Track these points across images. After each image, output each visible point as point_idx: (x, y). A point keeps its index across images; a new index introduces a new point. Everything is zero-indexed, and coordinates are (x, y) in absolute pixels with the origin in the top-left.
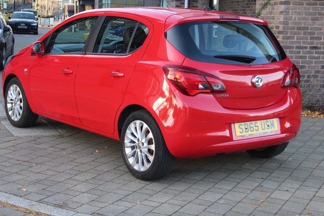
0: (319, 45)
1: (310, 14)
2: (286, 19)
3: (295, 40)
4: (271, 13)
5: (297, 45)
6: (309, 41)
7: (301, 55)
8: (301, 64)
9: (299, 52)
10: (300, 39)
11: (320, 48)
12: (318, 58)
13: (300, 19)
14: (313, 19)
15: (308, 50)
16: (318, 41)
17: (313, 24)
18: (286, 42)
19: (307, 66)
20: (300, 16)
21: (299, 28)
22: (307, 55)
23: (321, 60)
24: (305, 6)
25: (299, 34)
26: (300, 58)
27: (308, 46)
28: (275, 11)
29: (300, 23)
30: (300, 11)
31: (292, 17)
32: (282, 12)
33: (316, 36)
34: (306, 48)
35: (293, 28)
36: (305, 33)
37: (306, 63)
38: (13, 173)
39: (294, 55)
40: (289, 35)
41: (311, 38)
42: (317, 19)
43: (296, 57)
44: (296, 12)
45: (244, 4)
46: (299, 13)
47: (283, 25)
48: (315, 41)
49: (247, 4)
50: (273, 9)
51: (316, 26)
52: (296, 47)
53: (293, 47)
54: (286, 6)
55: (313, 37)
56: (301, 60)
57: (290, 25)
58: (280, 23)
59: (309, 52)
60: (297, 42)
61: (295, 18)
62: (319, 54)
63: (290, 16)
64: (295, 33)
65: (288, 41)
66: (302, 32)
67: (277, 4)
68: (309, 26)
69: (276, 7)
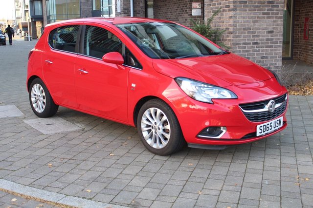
0: (259, 41)
1: (252, 18)
2: (235, 22)
3: (242, 38)
4: (220, 18)
5: (244, 42)
6: (252, 38)
7: (247, 49)
8: (246, 57)
9: (245, 48)
10: (245, 37)
11: (259, 43)
12: (259, 51)
13: (244, 22)
14: (254, 22)
15: (251, 45)
16: (258, 38)
17: (254, 25)
18: (236, 41)
19: (251, 57)
20: (244, 20)
21: (244, 29)
22: (251, 49)
23: (260, 52)
24: (248, 11)
25: (245, 33)
26: (246, 52)
27: (251, 42)
28: (224, 16)
29: (245, 25)
30: (244, 16)
31: (239, 21)
32: (231, 17)
33: (256, 34)
34: (250, 44)
35: (240, 29)
36: (248, 33)
37: (250, 56)
38: (66, 173)
39: (242, 50)
40: (237, 34)
41: (253, 36)
42: (256, 21)
43: (243, 51)
44: (241, 17)
45: (176, 14)
46: (244, 18)
47: (232, 27)
48: (256, 38)
49: (179, 14)
50: (222, 15)
51: (256, 27)
52: (243, 43)
53: (240, 44)
54: (234, 12)
55: (255, 35)
56: (246, 53)
57: (238, 27)
58: (230, 25)
59: (252, 47)
60: (243, 40)
61: (241, 21)
62: (258, 48)
63: (238, 19)
64: (242, 33)
65: (237, 39)
66: (247, 31)
67: (226, 11)
68: (251, 27)
69: (224, 13)
